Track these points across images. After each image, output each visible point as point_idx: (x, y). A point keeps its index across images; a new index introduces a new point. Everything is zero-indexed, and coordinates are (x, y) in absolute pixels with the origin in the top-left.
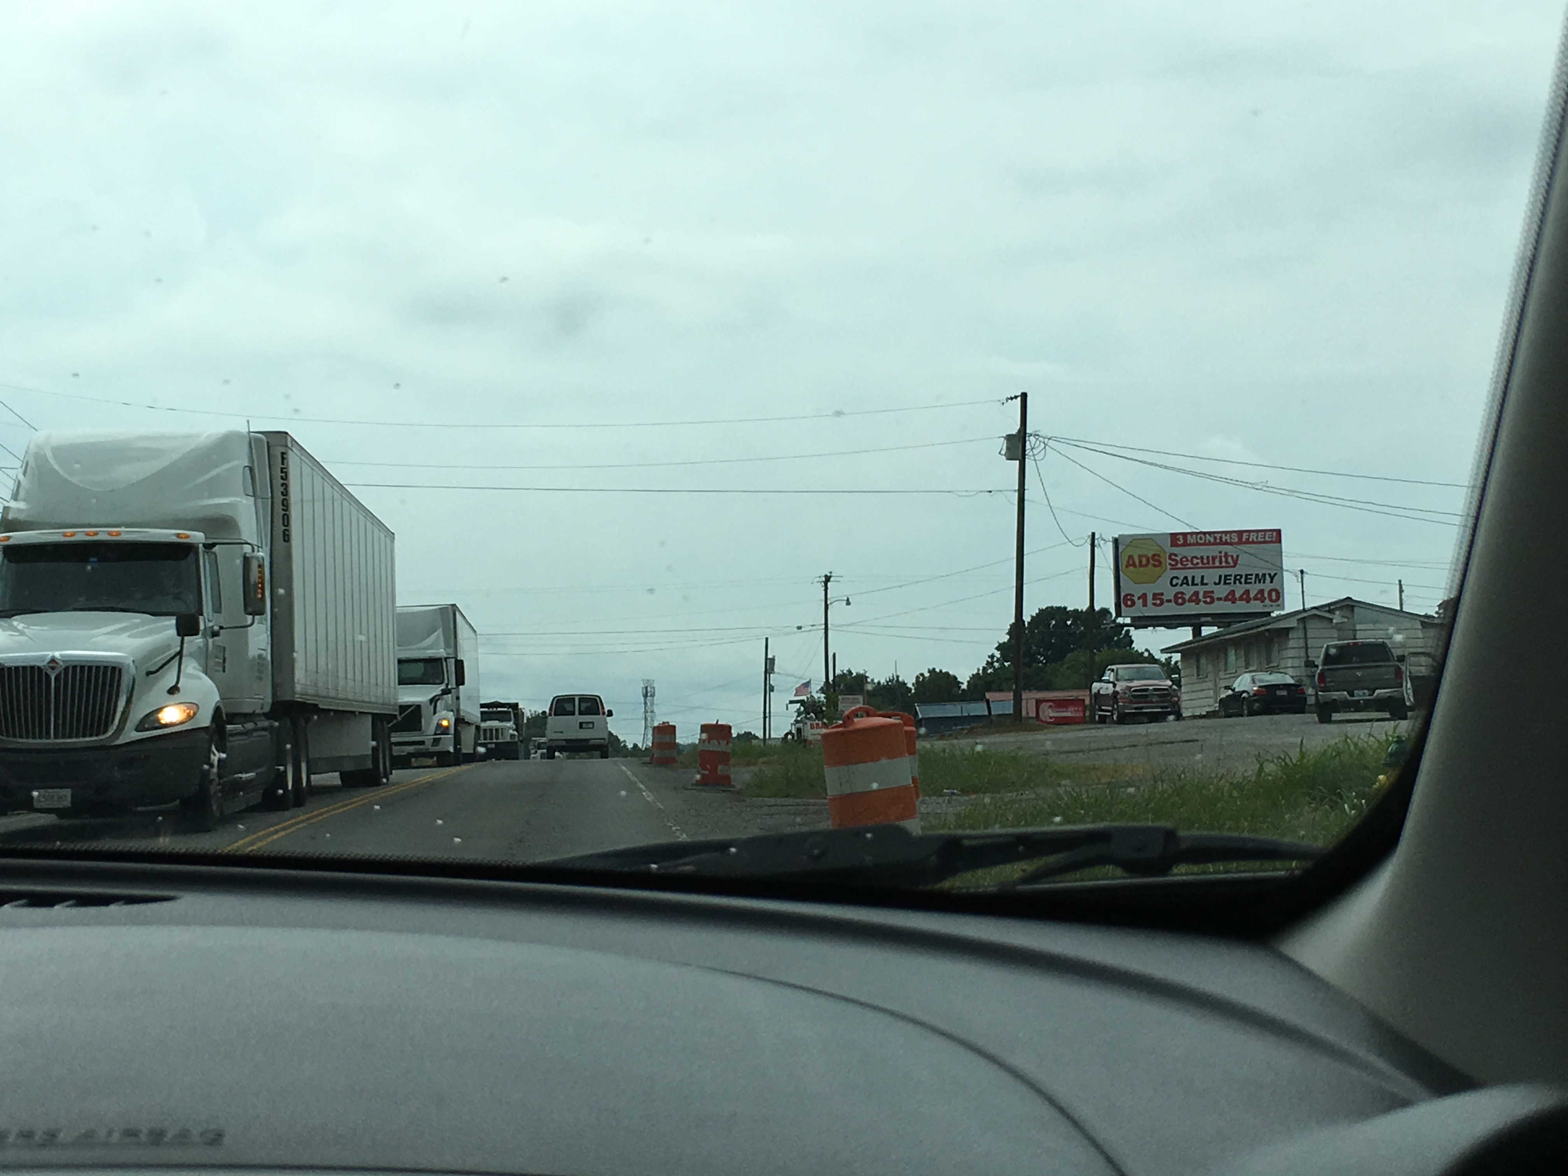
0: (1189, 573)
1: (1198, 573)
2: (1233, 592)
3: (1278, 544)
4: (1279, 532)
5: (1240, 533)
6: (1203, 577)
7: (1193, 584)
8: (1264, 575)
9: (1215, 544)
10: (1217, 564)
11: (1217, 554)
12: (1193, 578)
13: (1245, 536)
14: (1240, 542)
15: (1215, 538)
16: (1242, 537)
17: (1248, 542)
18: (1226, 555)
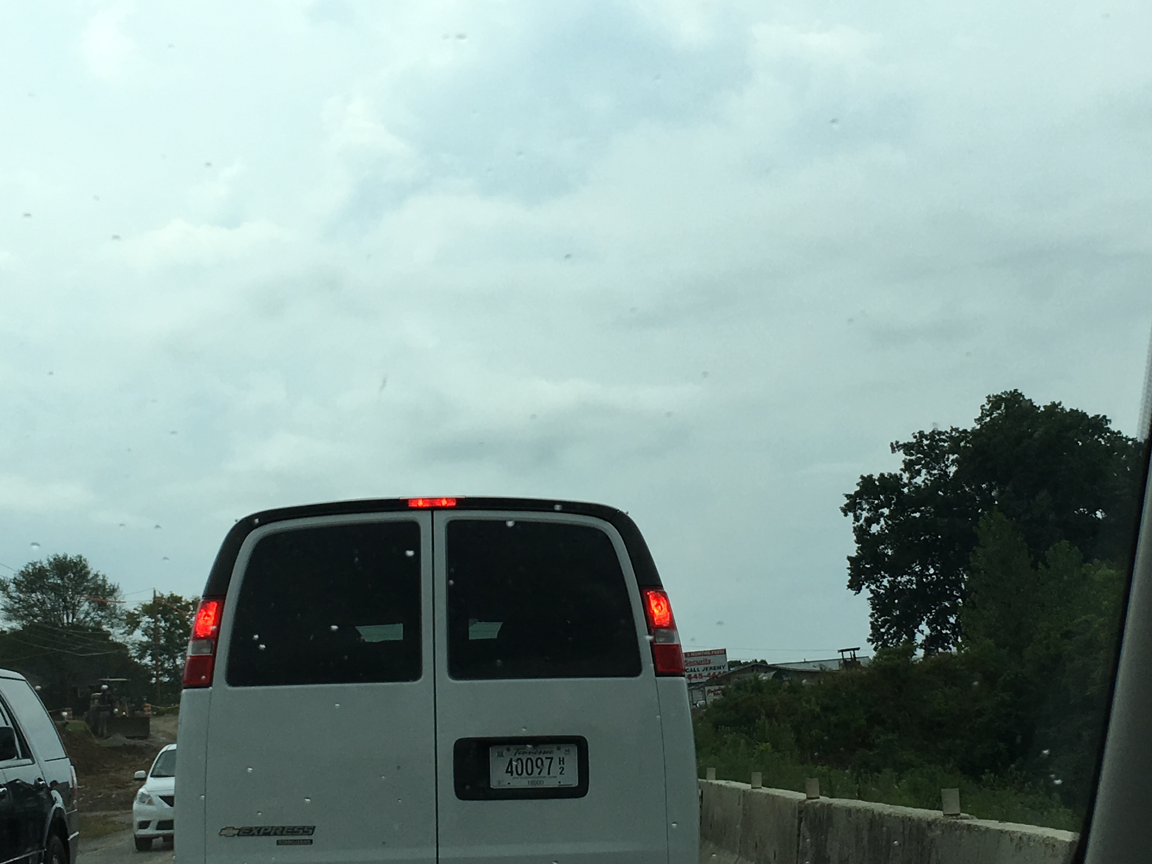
0: (693, 668)
1: (696, 667)
2: (709, 674)
3: (724, 655)
4: (725, 650)
5: (711, 651)
6: (698, 669)
7: (695, 671)
8: (720, 666)
9: (701, 655)
10: (703, 663)
11: (702, 659)
12: (694, 669)
13: (712, 652)
14: (711, 655)
15: (701, 653)
16: (712, 653)
17: (714, 654)
18: (706, 659)
